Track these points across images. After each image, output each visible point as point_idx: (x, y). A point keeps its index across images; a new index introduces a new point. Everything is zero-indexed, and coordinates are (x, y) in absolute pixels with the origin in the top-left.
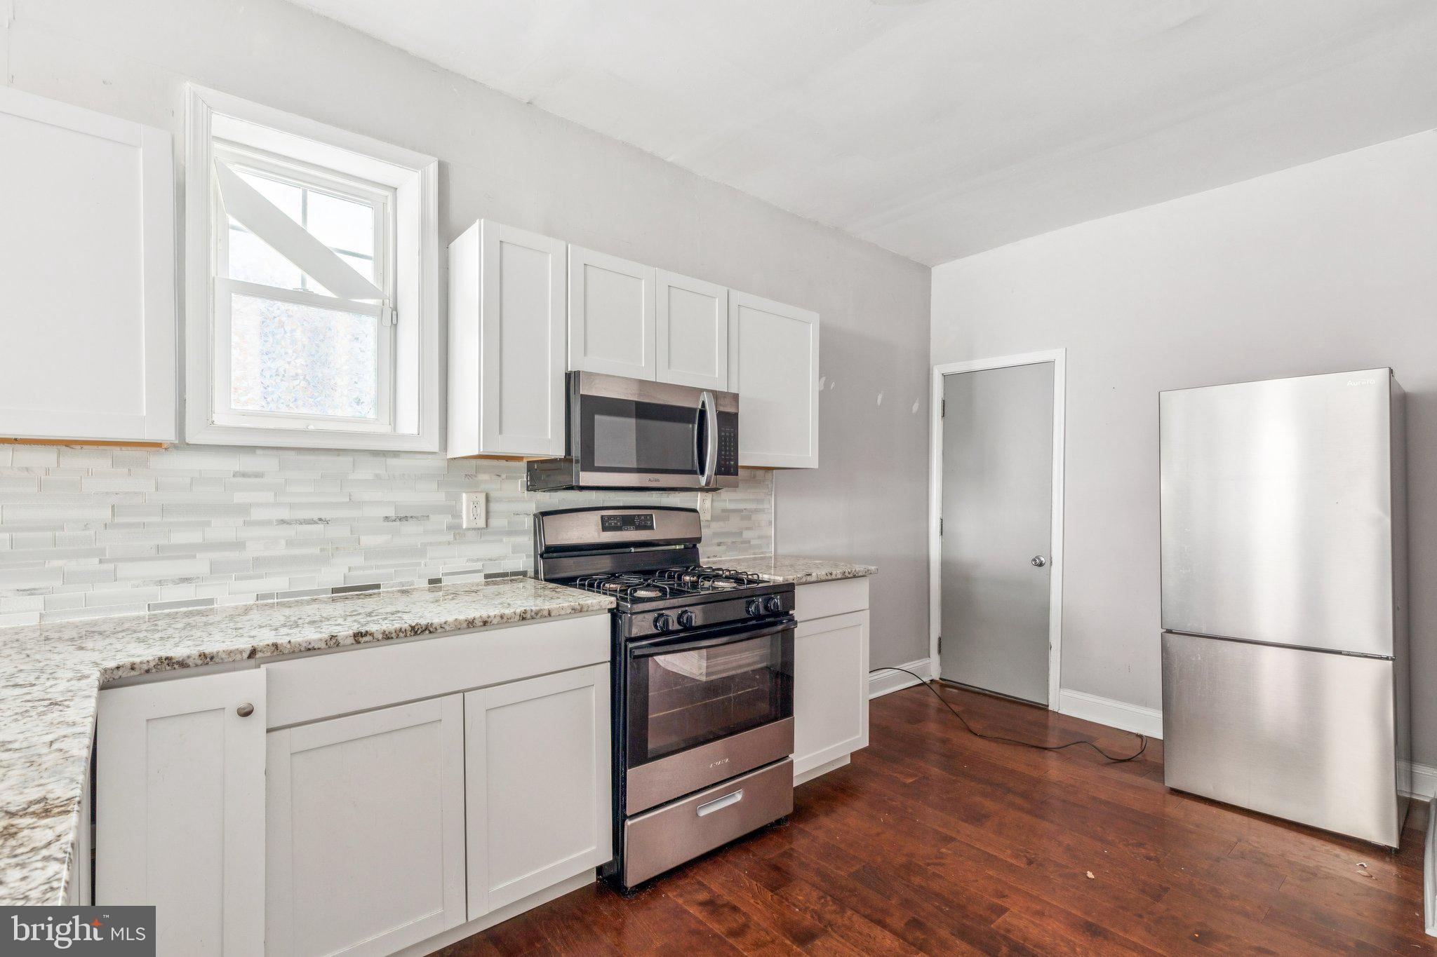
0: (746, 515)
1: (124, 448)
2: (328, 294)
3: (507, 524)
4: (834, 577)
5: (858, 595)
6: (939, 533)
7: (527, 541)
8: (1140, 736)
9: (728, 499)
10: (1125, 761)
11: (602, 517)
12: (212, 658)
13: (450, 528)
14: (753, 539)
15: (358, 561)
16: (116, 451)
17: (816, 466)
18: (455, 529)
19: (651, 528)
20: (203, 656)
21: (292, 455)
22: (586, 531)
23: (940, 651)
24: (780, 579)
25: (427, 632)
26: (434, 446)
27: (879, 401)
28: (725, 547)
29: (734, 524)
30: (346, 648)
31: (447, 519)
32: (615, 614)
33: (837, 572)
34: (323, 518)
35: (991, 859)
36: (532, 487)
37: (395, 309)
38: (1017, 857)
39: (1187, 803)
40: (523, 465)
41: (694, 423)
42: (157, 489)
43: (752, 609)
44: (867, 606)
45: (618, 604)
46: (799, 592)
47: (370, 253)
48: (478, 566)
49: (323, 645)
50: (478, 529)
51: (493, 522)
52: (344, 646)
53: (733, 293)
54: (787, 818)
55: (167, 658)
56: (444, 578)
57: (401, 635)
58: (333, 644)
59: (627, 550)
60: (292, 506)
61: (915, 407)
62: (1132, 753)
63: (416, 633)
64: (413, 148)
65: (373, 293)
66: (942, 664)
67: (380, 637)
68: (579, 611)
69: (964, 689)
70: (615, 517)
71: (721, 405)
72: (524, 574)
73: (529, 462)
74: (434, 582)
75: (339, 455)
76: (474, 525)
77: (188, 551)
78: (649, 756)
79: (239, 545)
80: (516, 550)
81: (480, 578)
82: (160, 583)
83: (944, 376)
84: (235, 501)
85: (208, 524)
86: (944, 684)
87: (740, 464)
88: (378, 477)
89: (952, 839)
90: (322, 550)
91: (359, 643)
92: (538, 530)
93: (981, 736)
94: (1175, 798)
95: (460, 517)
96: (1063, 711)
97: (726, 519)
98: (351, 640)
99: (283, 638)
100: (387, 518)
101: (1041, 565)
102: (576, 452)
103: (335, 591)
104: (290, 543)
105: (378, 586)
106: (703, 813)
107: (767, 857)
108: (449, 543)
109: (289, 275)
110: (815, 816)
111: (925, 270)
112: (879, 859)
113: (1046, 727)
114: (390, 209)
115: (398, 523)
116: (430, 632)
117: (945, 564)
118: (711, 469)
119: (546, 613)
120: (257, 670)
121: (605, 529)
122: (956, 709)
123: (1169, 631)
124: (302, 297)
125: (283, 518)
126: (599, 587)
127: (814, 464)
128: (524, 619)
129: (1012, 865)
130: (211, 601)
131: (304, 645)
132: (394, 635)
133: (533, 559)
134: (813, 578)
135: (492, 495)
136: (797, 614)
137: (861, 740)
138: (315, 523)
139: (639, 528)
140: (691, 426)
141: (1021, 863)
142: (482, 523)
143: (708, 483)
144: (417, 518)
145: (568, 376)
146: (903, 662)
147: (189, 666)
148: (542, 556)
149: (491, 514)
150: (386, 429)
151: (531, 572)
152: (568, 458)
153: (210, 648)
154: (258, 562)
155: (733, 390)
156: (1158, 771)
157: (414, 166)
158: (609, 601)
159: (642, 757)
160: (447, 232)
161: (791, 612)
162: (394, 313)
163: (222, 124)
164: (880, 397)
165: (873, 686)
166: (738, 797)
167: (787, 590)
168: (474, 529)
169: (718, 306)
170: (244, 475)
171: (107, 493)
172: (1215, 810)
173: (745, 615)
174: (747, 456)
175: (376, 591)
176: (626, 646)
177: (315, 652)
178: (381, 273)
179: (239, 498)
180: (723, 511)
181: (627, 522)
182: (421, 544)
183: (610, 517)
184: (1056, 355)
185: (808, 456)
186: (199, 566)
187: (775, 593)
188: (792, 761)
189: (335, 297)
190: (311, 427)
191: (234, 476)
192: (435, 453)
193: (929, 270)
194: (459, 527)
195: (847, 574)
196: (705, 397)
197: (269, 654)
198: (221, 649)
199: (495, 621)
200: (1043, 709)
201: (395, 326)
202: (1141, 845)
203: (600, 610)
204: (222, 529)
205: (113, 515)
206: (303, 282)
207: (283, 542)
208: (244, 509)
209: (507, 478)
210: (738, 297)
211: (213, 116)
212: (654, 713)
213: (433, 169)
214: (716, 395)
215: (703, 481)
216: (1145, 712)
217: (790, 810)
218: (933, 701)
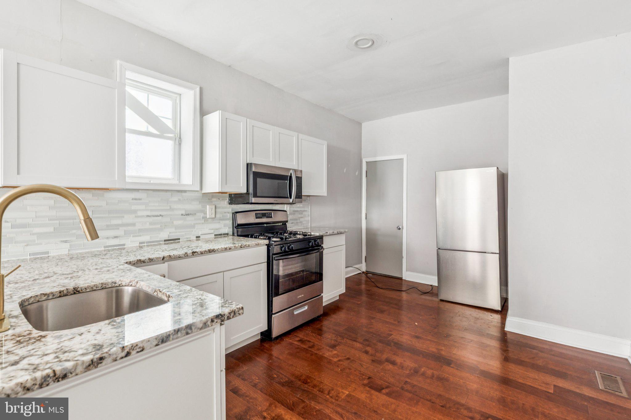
0: (301, 212)
1: (96, 190)
2: (158, 133)
3: (222, 216)
4: (334, 233)
5: (341, 240)
6: (365, 218)
7: (230, 223)
8: (431, 285)
9: (298, 207)
10: (426, 293)
11: (256, 214)
12: (152, 260)
13: (203, 218)
14: (303, 221)
15: (173, 230)
16: (93, 191)
17: (326, 195)
18: (205, 218)
19: (271, 217)
20: (149, 259)
21: (151, 192)
22: (251, 219)
23: (366, 261)
24: (317, 234)
25: (213, 252)
26: (198, 188)
27: (345, 171)
28: (294, 224)
29: (297, 216)
30: (190, 257)
31: (202, 215)
32: (268, 246)
33: (336, 232)
34: (161, 214)
35: (387, 323)
36: (231, 203)
37: (180, 138)
38: (395, 321)
39: (444, 303)
40: (228, 195)
41: (287, 180)
42: (107, 205)
43: (311, 244)
44: (344, 243)
45: (269, 243)
46: (324, 238)
47: (171, 117)
48: (212, 231)
49: (183, 256)
50: (212, 218)
51: (218, 216)
52: (189, 256)
53: (299, 134)
54: (321, 316)
55: (139, 260)
56: (201, 236)
57: (206, 252)
58: (186, 256)
59: (263, 225)
60: (151, 210)
61: (357, 173)
62: (428, 291)
63: (210, 252)
64: (191, 83)
65: (171, 132)
66: (367, 266)
67: (200, 253)
68: (258, 245)
69: (374, 274)
70: (260, 213)
71: (297, 174)
72: (227, 234)
73: (229, 194)
74: (198, 237)
75: (166, 192)
76: (211, 217)
77: (117, 227)
78: (280, 293)
79: (134, 225)
80: (225, 226)
81: (213, 236)
82: (108, 238)
83: (367, 162)
84: (132, 209)
85: (123, 217)
86: (367, 273)
87: (303, 194)
88: (179, 200)
89: (374, 318)
90: (161, 226)
91: (194, 255)
92: (234, 219)
93: (381, 288)
94: (442, 302)
95: (207, 214)
96: (407, 279)
97: (294, 214)
98: (191, 254)
99: (172, 253)
100: (182, 215)
101: (400, 229)
102: (251, 190)
103: (165, 241)
104: (151, 224)
105: (179, 239)
106: (296, 313)
107: (316, 327)
108: (203, 223)
109: (143, 126)
110: (330, 315)
111: (360, 124)
112: (352, 325)
113: (402, 284)
114: (178, 101)
115: (186, 216)
116: (214, 252)
117: (367, 230)
118: (294, 197)
119: (248, 245)
120: (164, 264)
121: (257, 218)
122: (373, 280)
123: (439, 249)
124: (147, 134)
125: (148, 215)
126: (258, 237)
127: (325, 194)
128: (241, 247)
129: (393, 323)
130: (124, 245)
131: (178, 256)
132: (203, 253)
133: (232, 229)
134: (328, 234)
135: (217, 206)
136: (324, 246)
137: (343, 290)
138: (159, 216)
139: (268, 217)
140: (286, 181)
141: (396, 323)
142: (214, 216)
143: (292, 202)
144: (192, 214)
145: (247, 164)
146: (355, 265)
147: (145, 262)
148: (235, 227)
149: (217, 213)
150: (176, 182)
151: (231, 233)
152: (248, 193)
153: (152, 257)
154: (140, 230)
155: (300, 169)
156: (437, 295)
157: (191, 89)
158: (267, 242)
159: (277, 294)
160: (203, 112)
161: (322, 245)
162: (180, 139)
163: (129, 75)
164: (345, 170)
165: (347, 273)
166: (306, 308)
167: (321, 237)
168: (211, 218)
169: (295, 139)
170: (136, 199)
171: (91, 206)
172: (452, 305)
173: (307, 246)
174: (304, 192)
175: (179, 241)
176: (272, 257)
177: (181, 258)
178: (175, 125)
179: (133, 207)
180: (294, 211)
181: (264, 215)
182: (194, 224)
183: (258, 213)
184: (404, 157)
185: (323, 191)
186: (120, 232)
187: (317, 239)
188: (322, 296)
189: (159, 134)
190: (152, 182)
191: (132, 200)
192: (198, 191)
193: (361, 124)
194: (206, 217)
195: (339, 232)
196: (291, 171)
197: (168, 259)
198: (154, 257)
199: (233, 248)
200: (401, 279)
201: (180, 144)
202: (431, 315)
203: (263, 245)
204: (128, 219)
205: (92, 214)
206: (147, 128)
207: (148, 223)
208: (135, 212)
209: (222, 200)
210: (301, 136)
211: (126, 71)
212: (280, 280)
213: (198, 90)
214: (295, 171)
215: (291, 201)
216: (433, 278)
217: (322, 313)
218: (364, 278)
